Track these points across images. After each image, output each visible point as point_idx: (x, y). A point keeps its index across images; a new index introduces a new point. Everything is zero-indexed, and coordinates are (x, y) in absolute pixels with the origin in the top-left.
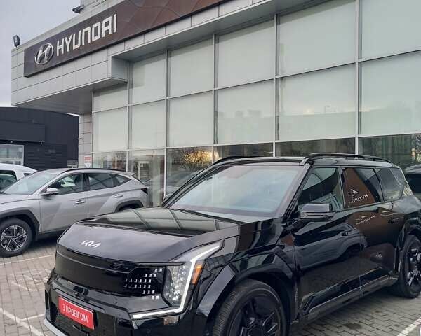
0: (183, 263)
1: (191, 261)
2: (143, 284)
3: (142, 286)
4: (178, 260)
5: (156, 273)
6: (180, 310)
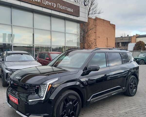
0: (45, 84)
1: (47, 84)
4: (43, 83)
5: (36, 87)
6: (43, 99)
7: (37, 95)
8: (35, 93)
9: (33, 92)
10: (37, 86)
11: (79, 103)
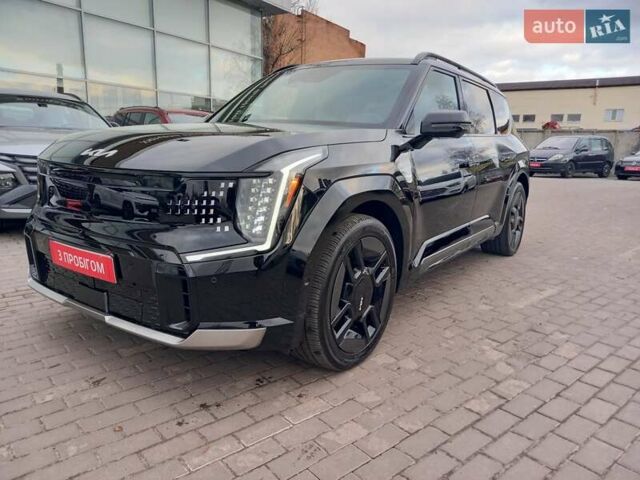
0: (269, 174)
1: (282, 171)
2: (200, 208)
3: (200, 211)
4: (261, 169)
5: (222, 189)
6: (266, 246)
7: (227, 229)
8: (215, 220)
9: (207, 217)
10: (227, 185)
11: (390, 270)
